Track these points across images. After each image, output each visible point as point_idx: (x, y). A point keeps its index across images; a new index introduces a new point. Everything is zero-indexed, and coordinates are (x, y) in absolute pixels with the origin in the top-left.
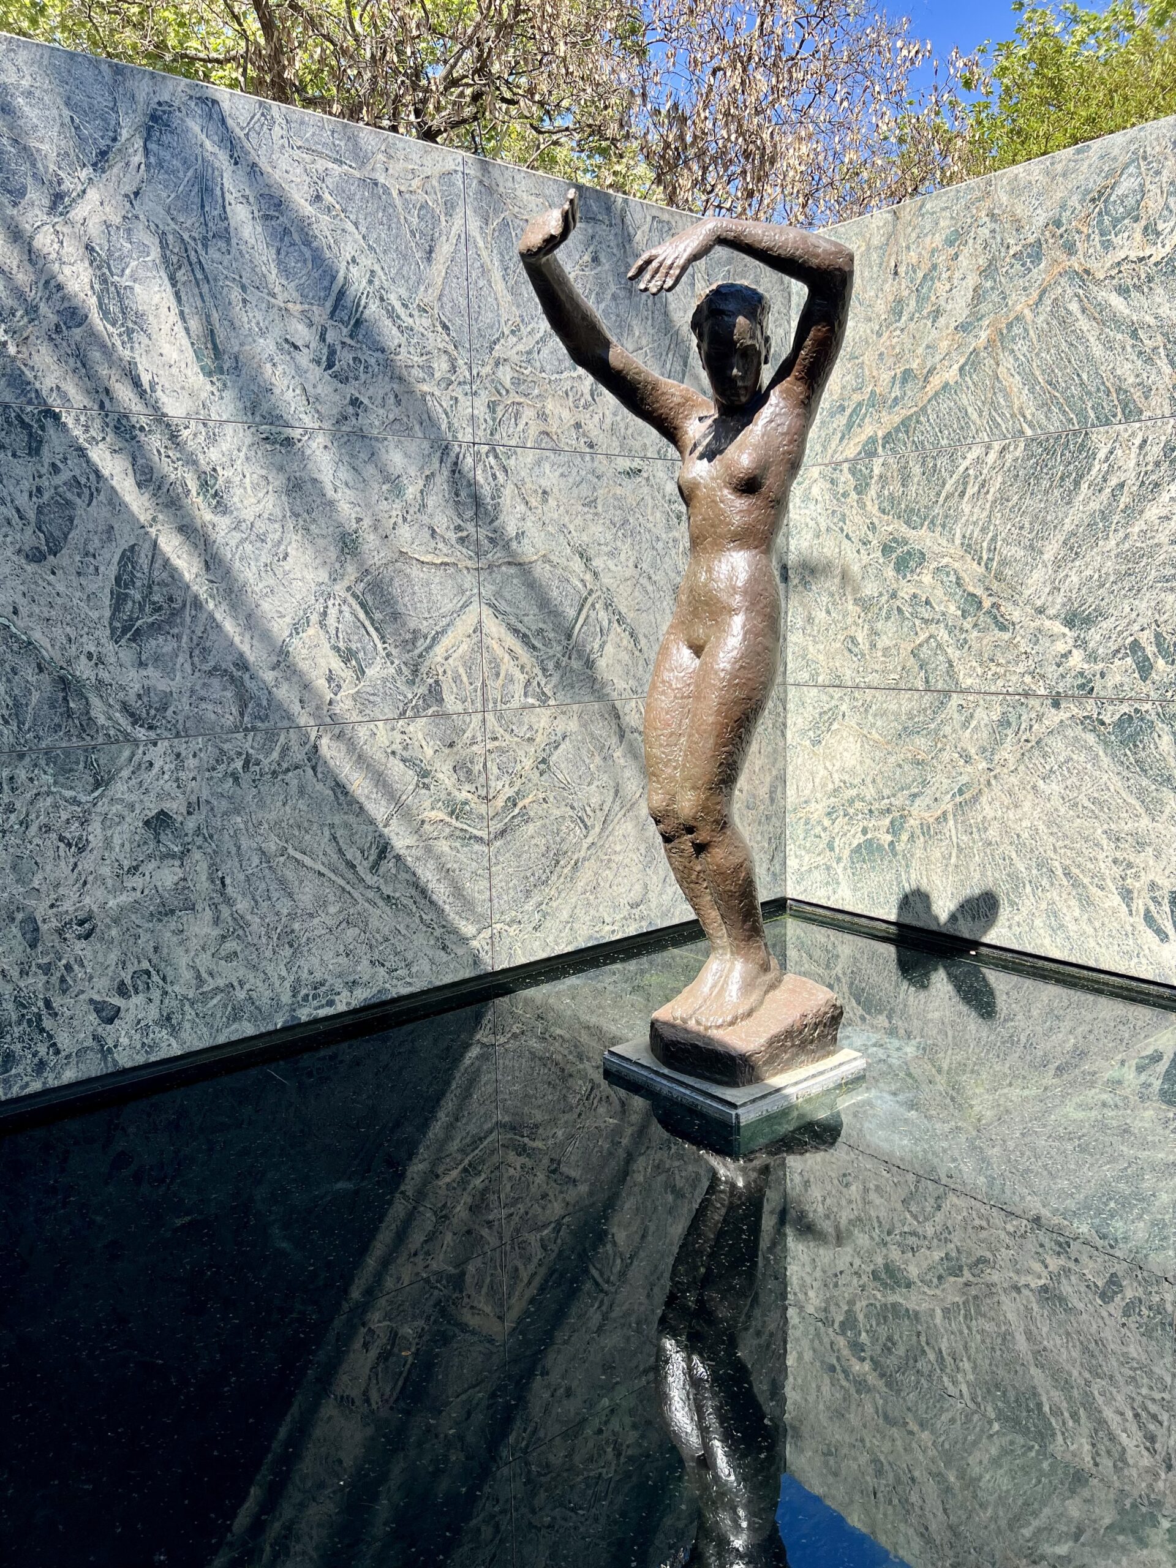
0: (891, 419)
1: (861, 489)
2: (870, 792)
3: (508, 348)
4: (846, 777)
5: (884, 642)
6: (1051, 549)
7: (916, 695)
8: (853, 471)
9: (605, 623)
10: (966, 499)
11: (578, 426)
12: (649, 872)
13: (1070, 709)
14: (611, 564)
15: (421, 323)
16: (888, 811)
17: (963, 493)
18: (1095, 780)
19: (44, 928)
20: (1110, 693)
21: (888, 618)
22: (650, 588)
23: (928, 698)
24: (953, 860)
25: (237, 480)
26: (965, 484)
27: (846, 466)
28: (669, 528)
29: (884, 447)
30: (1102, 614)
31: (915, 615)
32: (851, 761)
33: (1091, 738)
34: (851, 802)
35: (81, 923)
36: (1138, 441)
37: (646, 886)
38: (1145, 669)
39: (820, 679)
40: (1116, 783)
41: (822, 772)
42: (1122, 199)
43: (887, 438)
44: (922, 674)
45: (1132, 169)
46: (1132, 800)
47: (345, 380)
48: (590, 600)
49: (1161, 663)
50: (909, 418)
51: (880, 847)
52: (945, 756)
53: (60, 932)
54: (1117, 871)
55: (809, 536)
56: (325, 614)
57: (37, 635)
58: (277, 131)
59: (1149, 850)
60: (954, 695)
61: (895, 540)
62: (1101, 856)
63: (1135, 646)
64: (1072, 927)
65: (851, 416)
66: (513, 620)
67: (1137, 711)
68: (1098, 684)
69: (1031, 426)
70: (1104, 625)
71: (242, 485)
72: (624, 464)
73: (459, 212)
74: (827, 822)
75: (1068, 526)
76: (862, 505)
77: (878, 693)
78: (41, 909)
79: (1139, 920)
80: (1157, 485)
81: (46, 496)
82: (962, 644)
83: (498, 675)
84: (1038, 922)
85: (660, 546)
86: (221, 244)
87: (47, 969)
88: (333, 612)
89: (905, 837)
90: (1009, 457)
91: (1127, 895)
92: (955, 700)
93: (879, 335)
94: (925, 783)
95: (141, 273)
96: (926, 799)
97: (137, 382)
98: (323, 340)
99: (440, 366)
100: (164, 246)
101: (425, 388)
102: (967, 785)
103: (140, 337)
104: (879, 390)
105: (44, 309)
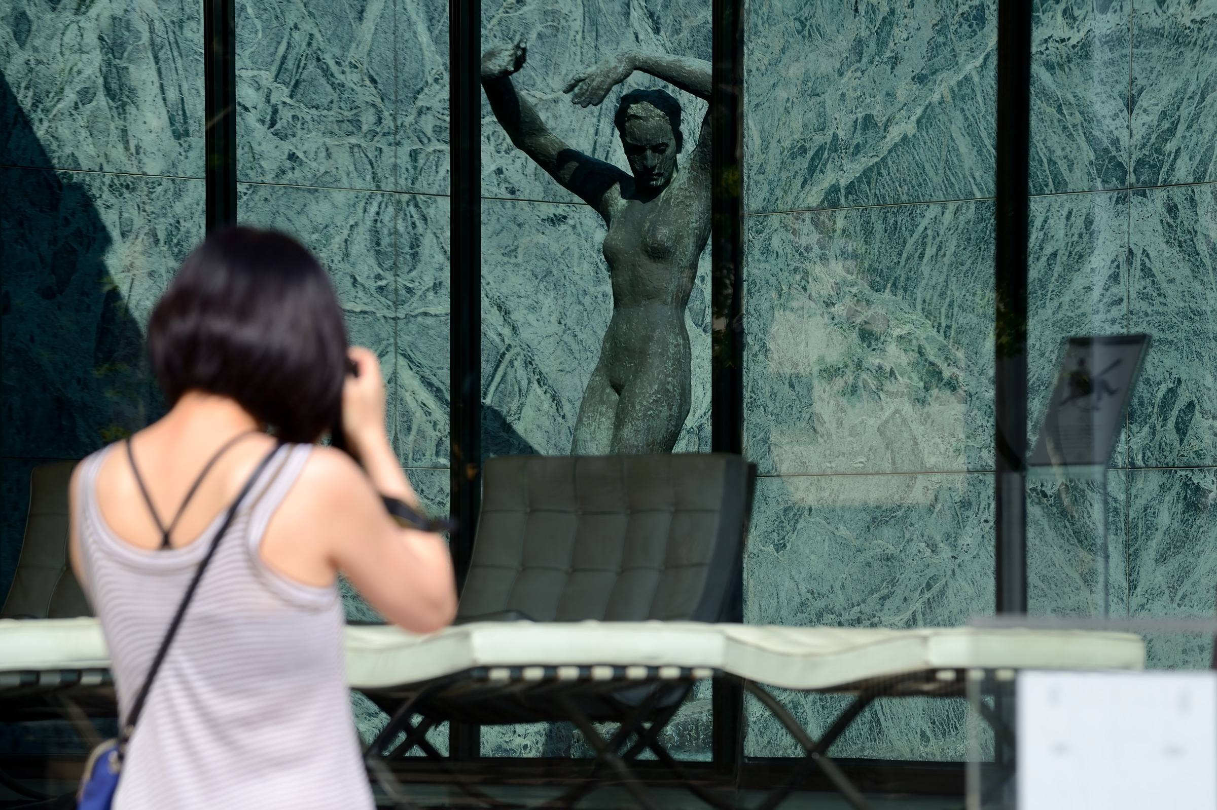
0: (853, 169)
1: (824, 243)
2: (838, 601)
3: (431, 97)
4: (814, 586)
5: (851, 419)
7: (883, 479)
8: (815, 222)
9: (524, 383)
10: (925, 260)
11: (499, 171)
14: (532, 318)
15: (351, 78)
17: (922, 254)
18: (1044, 557)
21: (853, 391)
22: (575, 347)
23: (895, 483)
26: (924, 244)
27: (808, 215)
29: (846, 197)
30: (1042, 383)
31: (878, 387)
36: (1065, 213)
40: (1059, 557)
41: (788, 584)
43: (850, 188)
44: (889, 454)
46: (1074, 574)
48: (508, 357)
50: (870, 169)
52: (913, 549)
57: (45, 360)
60: (920, 477)
61: (859, 302)
65: (813, 159)
66: (427, 373)
67: (1072, 480)
69: (981, 189)
72: (548, 210)
77: (843, 479)
81: (60, 244)
82: (926, 419)
83: (409, 429)
85: (587, 300)
90: (962, 219)
93: (841, 74)
94: (894, 582)
95: (134, 56)
96: (897, 600)
97: (127, 149)
98: (268, 101)
99: (368, 119)
100: (152, 31)
101: (353, 140)
102: (934, 578)
103: (131, 109)
104: (841, 134)
105: (67, 90)
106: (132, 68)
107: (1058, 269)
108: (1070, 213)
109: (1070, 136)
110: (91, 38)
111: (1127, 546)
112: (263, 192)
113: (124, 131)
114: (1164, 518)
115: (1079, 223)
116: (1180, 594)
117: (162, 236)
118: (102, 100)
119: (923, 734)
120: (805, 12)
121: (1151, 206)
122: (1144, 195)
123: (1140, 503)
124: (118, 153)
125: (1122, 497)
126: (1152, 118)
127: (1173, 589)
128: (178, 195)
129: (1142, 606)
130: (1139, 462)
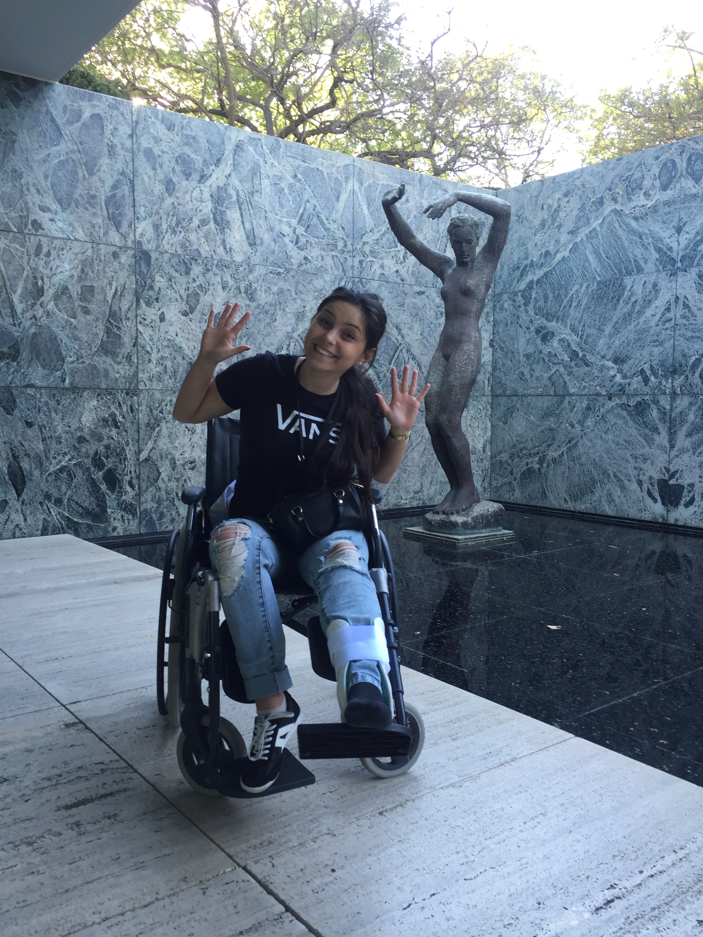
0: (539, 273)
1: (526, 304)
2: (530, 445)
3: (370, 238)
4: (519, 439)
5: (537, 374)
6: (608, 329)
7: (550, 398)
8: (523, 296)
9: (407, 359)
11: (397, 271)
12: (424, 477)
13: (617, 401)
14: (410, 332)
15: (333, 227)
16: (538, 453)
17: (571, 306)
18: (626, 432)
19: (178, 463)
20: (633, 392)
21: (538, 363)
22: (427, 345)
23: (555, 399)
24: (566, 474)
25: (259, 288)
26: (572, 301)
27: (519, 294)
28: (437, 318)
29: (537, 285)
30: (628, 357)
31: (550, 361)
32: (520, 430)
33: (624, 413)
34: (521, 450)
35: (191, 463)
36: (642, 283)
37: (422, 484)
38: (646, 380)
39: (508, 393)
40: (634, 432)
41: (508, 437)
42: (636, 180)
43: (538, 281)
44: (553, 388)
45: (639, 169)
46: (642, 440)
47: (302, 250)
48: (400, 348)
49: (653, 378)
50: (548, 272)
51: (534, 471)
52: (563, 426)
53: (183, 465)
54: (636, 472)
55: (503, 326)
56: (289, 345)
57: (183, 345)
58: (282, 150)
59: (649, 461)
60: (567, 397)
61: (541, 327)
62: (630, 466)
63: (642, 371)
64: (617, 500)
65: (522, 271)
67: (643, 400)
68: (627, 388)
69: (600, 276)
70: (630, 362)
71: (261, 290)
72: (417, 289)
73: (351, 181)
74: (510, 461)
75: (615, 319)
76: (527, 311)
77: (533, 398)
78: (177, 456)
79: (645, 494)
80: (650, 301)
81: (191, 290)
82: (570, 374)
84: (603, 500)
85: (432, 326)
86: (258, 194)
87: (177, 480)
88: (292, 345)
89: (545, 465)
90: (590, 290)
91: (640, 483)
92: (567, 399)
93: (535, 235)
94: (554, 439)
95: (229, 206)
96: (555, 446)
97: (225, 248)
98: (294, 232)
99: (340, 245)
100: (238, 195)
101: (334, 253)
102: (572, 439)
103: (228, 231)
104: (535, 259)
105: (194, 219)
106: (228, 211)
107: (637, 308)
108: (645, 282)
109: (646, 248)
110: (207, 196)
111: (670, 429)
112: (291, 273)
113: (224, 241)
114: (691, 417)
115: (649, 286)
116: (698, 451)
117: (242, 290)
118: (212, 225)
119: (565, 500)
120: (520, 213)
121: (689, 275)
122: (686, 271)
123: (678, 410)
124: (220, 250)
125: (668, 407)
126: (691, 236)
127: (695, 449)
128: (251, 271)
129: (677, 456)
130: (678, 391)
